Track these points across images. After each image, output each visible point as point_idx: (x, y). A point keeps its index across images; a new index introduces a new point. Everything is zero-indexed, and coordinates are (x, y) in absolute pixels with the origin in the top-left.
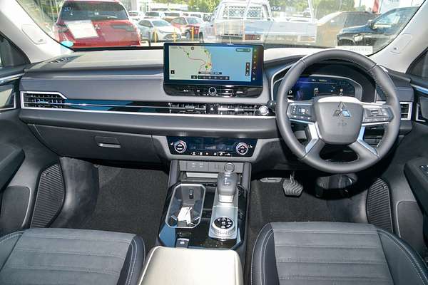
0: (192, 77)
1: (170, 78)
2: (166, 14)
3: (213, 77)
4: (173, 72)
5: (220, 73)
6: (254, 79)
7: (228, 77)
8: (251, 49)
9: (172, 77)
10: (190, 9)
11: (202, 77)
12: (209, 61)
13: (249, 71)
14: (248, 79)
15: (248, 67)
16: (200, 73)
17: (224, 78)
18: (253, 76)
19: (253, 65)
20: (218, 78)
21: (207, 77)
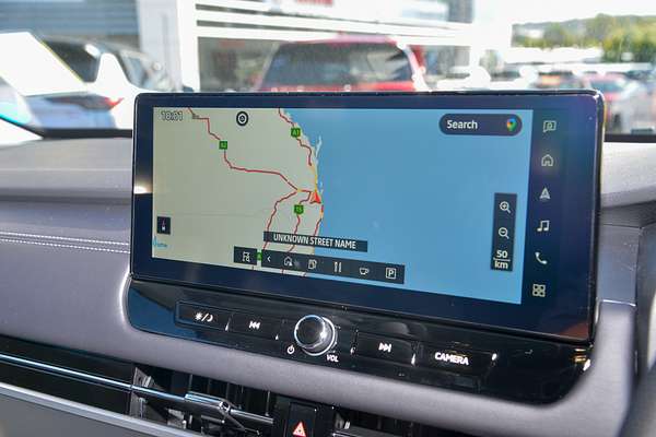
0: (239, 253)
1: (156, 253)
2: (541, 74)
3: (325, 264)
4: (165, 225)
5: (362, 246)
6: (539, 290)
7: (400, 270)
8: (526, 116)
9: (162, 249)
10: (606, 59)
11: (276, 259)
12: (308, 179)
13: (507, 245)
14: (507, 288)
15: (503, 219)
16: (269, 237)
17: (378, 270)
18: (531, 274)
19: (536, 210)
20: (351, 267)
21: (302, 261)
